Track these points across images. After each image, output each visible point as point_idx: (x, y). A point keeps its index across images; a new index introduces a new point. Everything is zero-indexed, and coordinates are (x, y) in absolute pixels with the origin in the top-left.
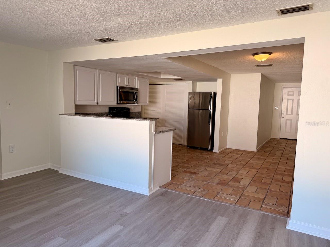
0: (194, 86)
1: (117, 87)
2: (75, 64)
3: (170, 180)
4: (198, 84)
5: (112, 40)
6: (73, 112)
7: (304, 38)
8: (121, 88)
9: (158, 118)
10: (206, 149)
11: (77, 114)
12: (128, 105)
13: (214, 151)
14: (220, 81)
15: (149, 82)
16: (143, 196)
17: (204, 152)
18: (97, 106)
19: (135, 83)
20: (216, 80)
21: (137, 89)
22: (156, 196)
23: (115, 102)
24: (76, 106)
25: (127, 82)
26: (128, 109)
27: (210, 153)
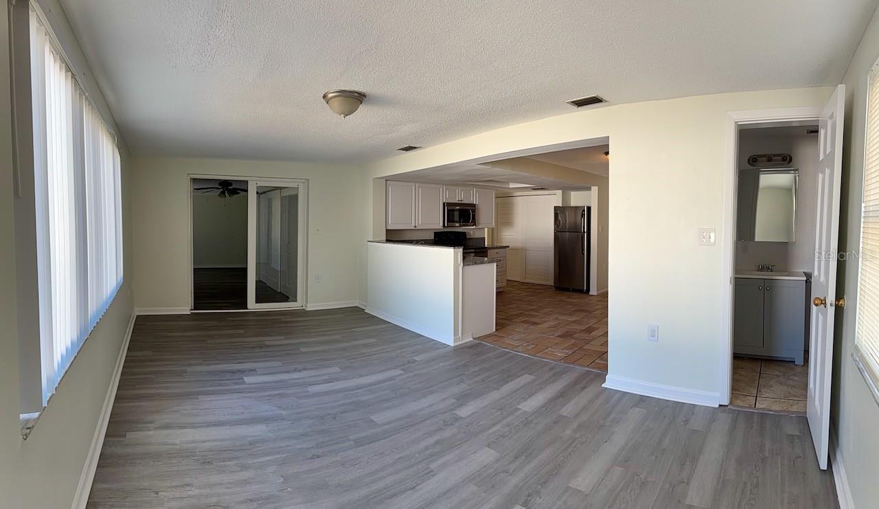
0: (565, 198)
1: (444, 203)
2: (388, 179)
3: (494, 330)
4: (573, 194)
5: (415, 148)
6: (384, 238)
7: (608, 137)
8: (449, 204)
9: (508, 247)
10: (581, 291)
11: (388, 241)
12: (464, 227)
13: (590, 293)
14: (595, 189)
15: (496, 194)
16: (446, 346)
17: (576, 295)
18: (415, 230)
19: (472, 197)
20: (589, 189)
21: (474, 205)
22: (463, 348)
23: (441, 224)
24: (387, 230)
25: (459, 196)
26: (464, 234)
27: (584, 296)
